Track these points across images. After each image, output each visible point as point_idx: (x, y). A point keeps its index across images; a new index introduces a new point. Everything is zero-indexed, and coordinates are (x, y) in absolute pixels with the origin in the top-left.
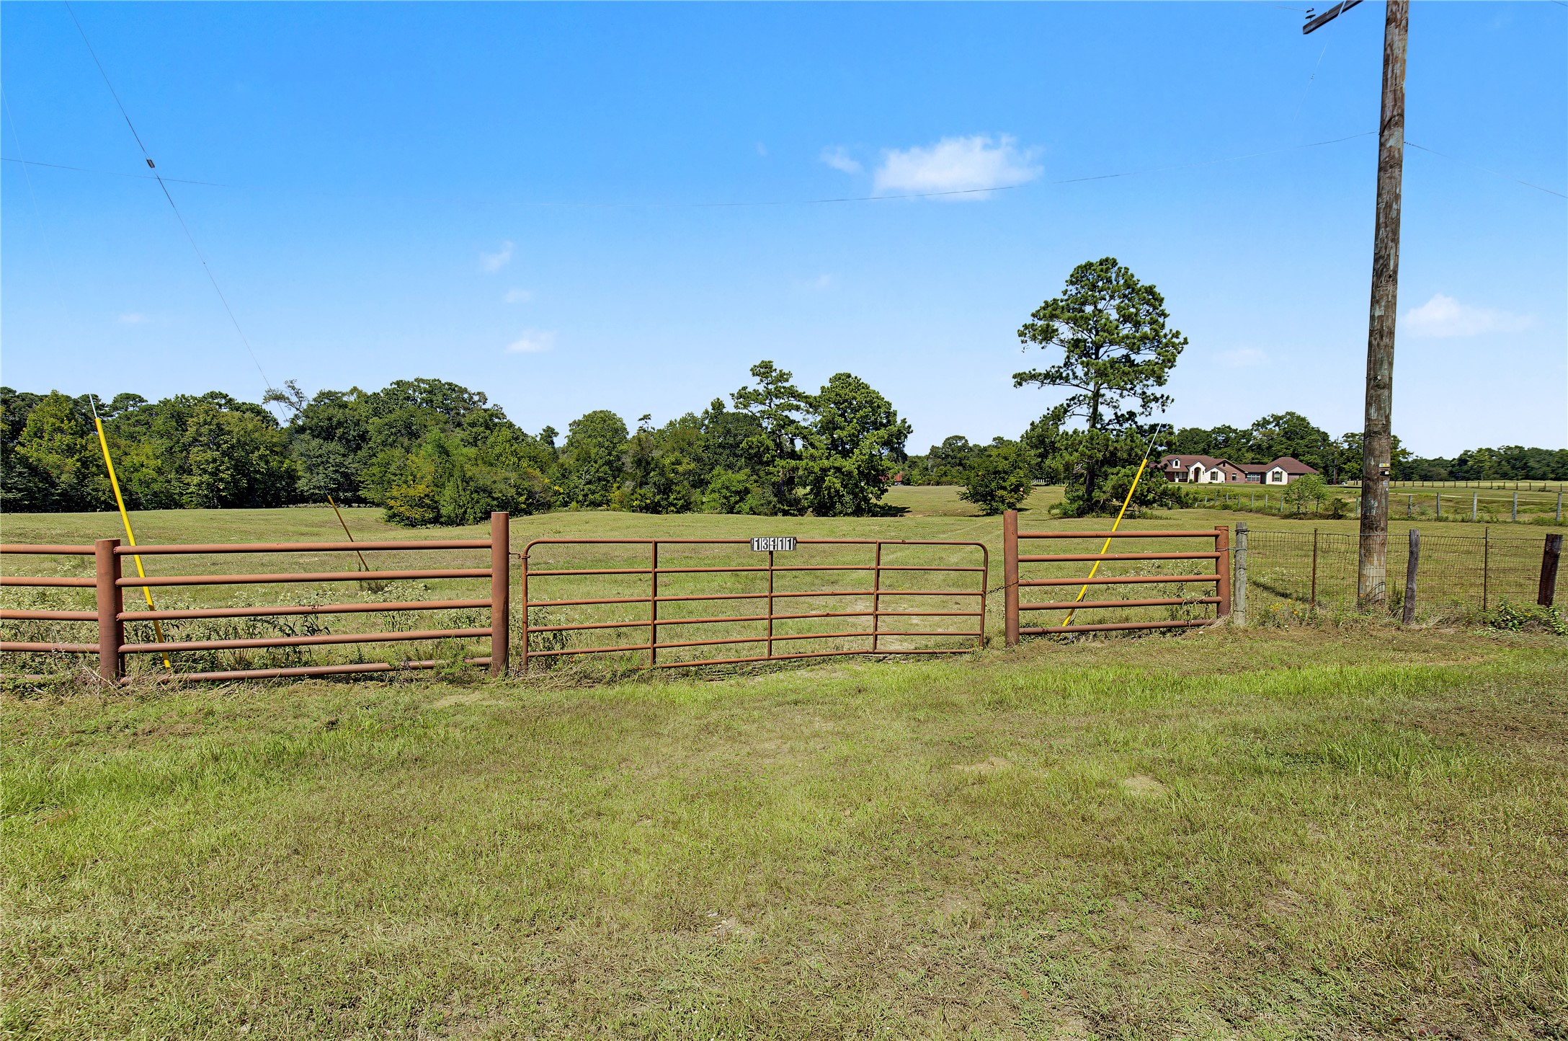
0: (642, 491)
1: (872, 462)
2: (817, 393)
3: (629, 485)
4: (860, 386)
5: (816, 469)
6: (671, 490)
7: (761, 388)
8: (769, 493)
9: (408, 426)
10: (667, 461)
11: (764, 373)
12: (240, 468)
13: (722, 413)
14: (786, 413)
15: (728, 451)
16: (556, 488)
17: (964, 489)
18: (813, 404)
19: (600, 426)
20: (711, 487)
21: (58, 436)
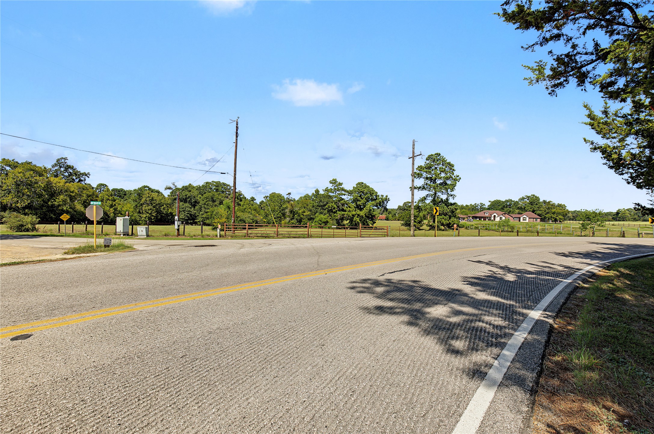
0: (292, 221)
1: (370, 212)
2: (352, 189)
3: (288, 219)
4: (366, 187)
5: (351, 215)
6: (301, 221)
7: (333, 188)
8: (335, 222)
9: (212, 198)
10: (300, 211)
11: (334, 183)
12: (159, 212)
13: (319, 194)
14: (341, 196)
15: (320, 208)
16: (264, 220)
17: (402, 222)
18: (350, 193)
19: (277, 198)
20: (315, 220)
21: (108, 202)
